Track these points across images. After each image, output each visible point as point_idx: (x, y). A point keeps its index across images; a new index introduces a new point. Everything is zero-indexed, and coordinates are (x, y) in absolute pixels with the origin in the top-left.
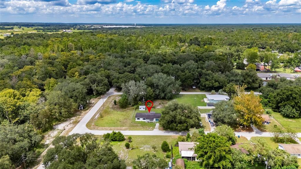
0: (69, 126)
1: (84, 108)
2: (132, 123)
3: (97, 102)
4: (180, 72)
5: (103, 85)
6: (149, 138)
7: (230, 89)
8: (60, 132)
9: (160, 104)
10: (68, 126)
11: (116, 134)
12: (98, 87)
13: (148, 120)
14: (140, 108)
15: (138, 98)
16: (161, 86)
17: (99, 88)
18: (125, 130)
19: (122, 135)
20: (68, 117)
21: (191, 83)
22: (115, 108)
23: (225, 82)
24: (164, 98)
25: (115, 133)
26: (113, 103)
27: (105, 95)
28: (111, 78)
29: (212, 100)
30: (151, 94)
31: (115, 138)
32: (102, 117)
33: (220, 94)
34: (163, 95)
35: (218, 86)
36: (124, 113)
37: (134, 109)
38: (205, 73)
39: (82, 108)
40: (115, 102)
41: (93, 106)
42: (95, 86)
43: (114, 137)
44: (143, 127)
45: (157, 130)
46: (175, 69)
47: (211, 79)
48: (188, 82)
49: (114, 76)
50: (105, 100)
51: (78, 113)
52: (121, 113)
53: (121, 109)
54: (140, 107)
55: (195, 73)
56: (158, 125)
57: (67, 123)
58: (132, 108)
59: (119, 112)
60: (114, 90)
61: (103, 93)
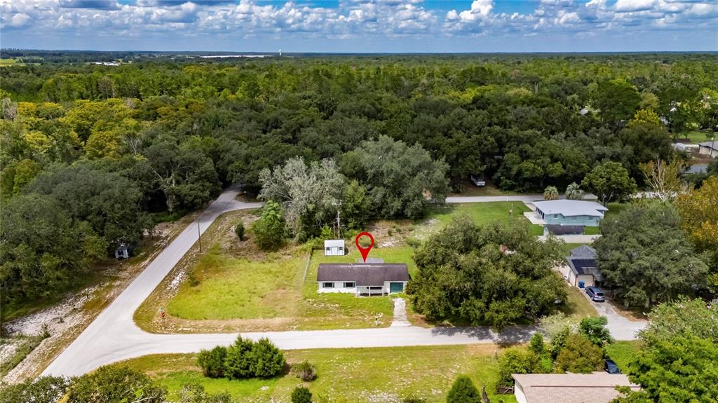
0: (67, 320)
1: (131, 255)
2: (305, 299)
3: (179, 233)
4: (439, 136)
5: (197, 180)
6: (382, 357)
7: (609, 179)
8: (26, 349)
9: (389, 233)
10: (62, 321)
11: (250, 350)
12: (181, 186)
13: (364, 290)
14: (328, 249)
15: (319, 215)
16: (392, 176)
17: (185, 188)
18: (284, 330)
19: (276, 352)
20: (69, 288)
21: (476, 167)
22: (240, 250)
23: (580, 163)
24: (400, 216)
25: (245, 347)
26: (234, 235)
27: (206, 212)
28: (223, 159)
29: (556, 216)
30: (360, 201)
31: (247, 368)
32: (197, 284)
33: (573, 199)
34: (397, 204)
35: (562, 175)
36: (274, 266)
37: (305, 250)
38: (516, 137)
39: (126, 254)
40: (240, 232)
41: (164, 248)
42: (171, 182)
43: (244, 363)
44: (347, 314)
45: (402, 324)
46: (421, 127)
47: (538, 152)
48: (467, 166)
49: (233, 151)
50: (205, 226)
51: (110, 271)
52: (263, 266)
53: (262, 254)
54: (327, 243)
55: (486, 139)
56: (400, 303)
57: (62, 310)
58: (300, 247)
59: (255, 265)
60: (233, 197)
61: (198, 203)
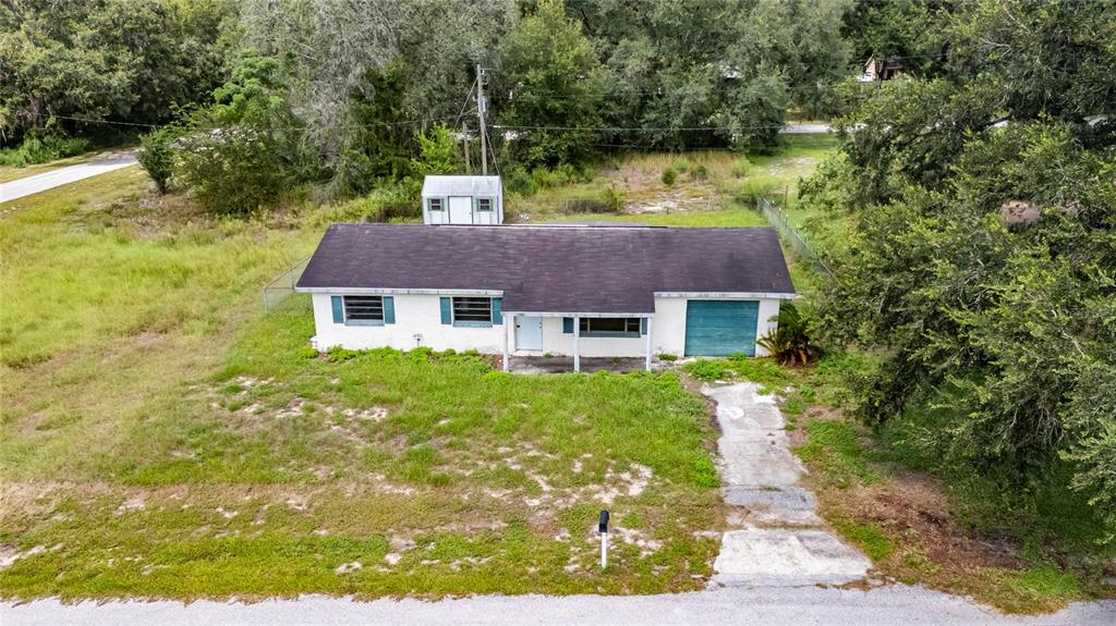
9: (668, 179)
13: (548, 335)
14: (436, 204)
54: (433, 186)
56: (751, 411)
